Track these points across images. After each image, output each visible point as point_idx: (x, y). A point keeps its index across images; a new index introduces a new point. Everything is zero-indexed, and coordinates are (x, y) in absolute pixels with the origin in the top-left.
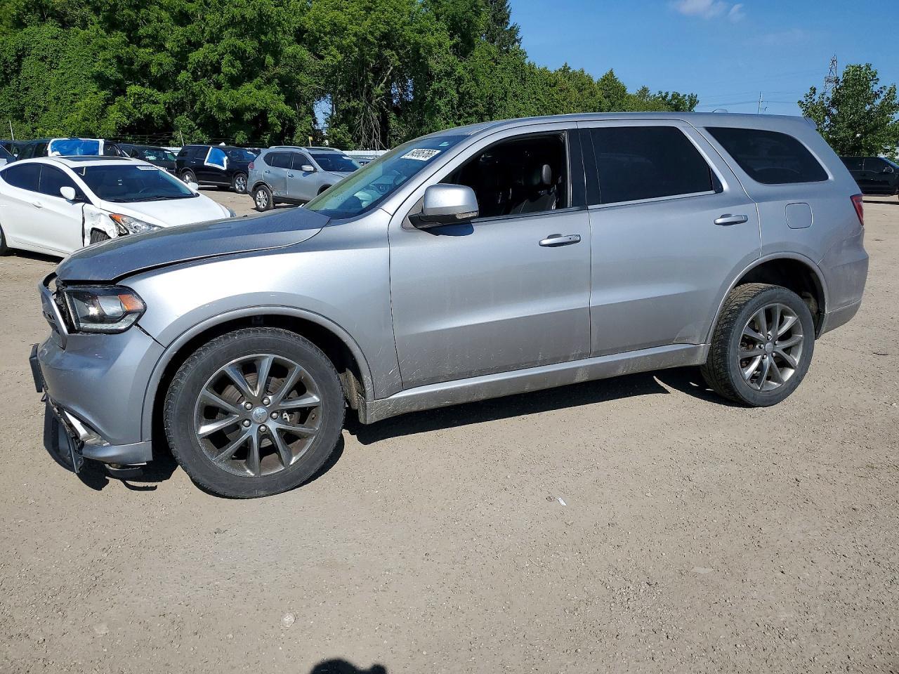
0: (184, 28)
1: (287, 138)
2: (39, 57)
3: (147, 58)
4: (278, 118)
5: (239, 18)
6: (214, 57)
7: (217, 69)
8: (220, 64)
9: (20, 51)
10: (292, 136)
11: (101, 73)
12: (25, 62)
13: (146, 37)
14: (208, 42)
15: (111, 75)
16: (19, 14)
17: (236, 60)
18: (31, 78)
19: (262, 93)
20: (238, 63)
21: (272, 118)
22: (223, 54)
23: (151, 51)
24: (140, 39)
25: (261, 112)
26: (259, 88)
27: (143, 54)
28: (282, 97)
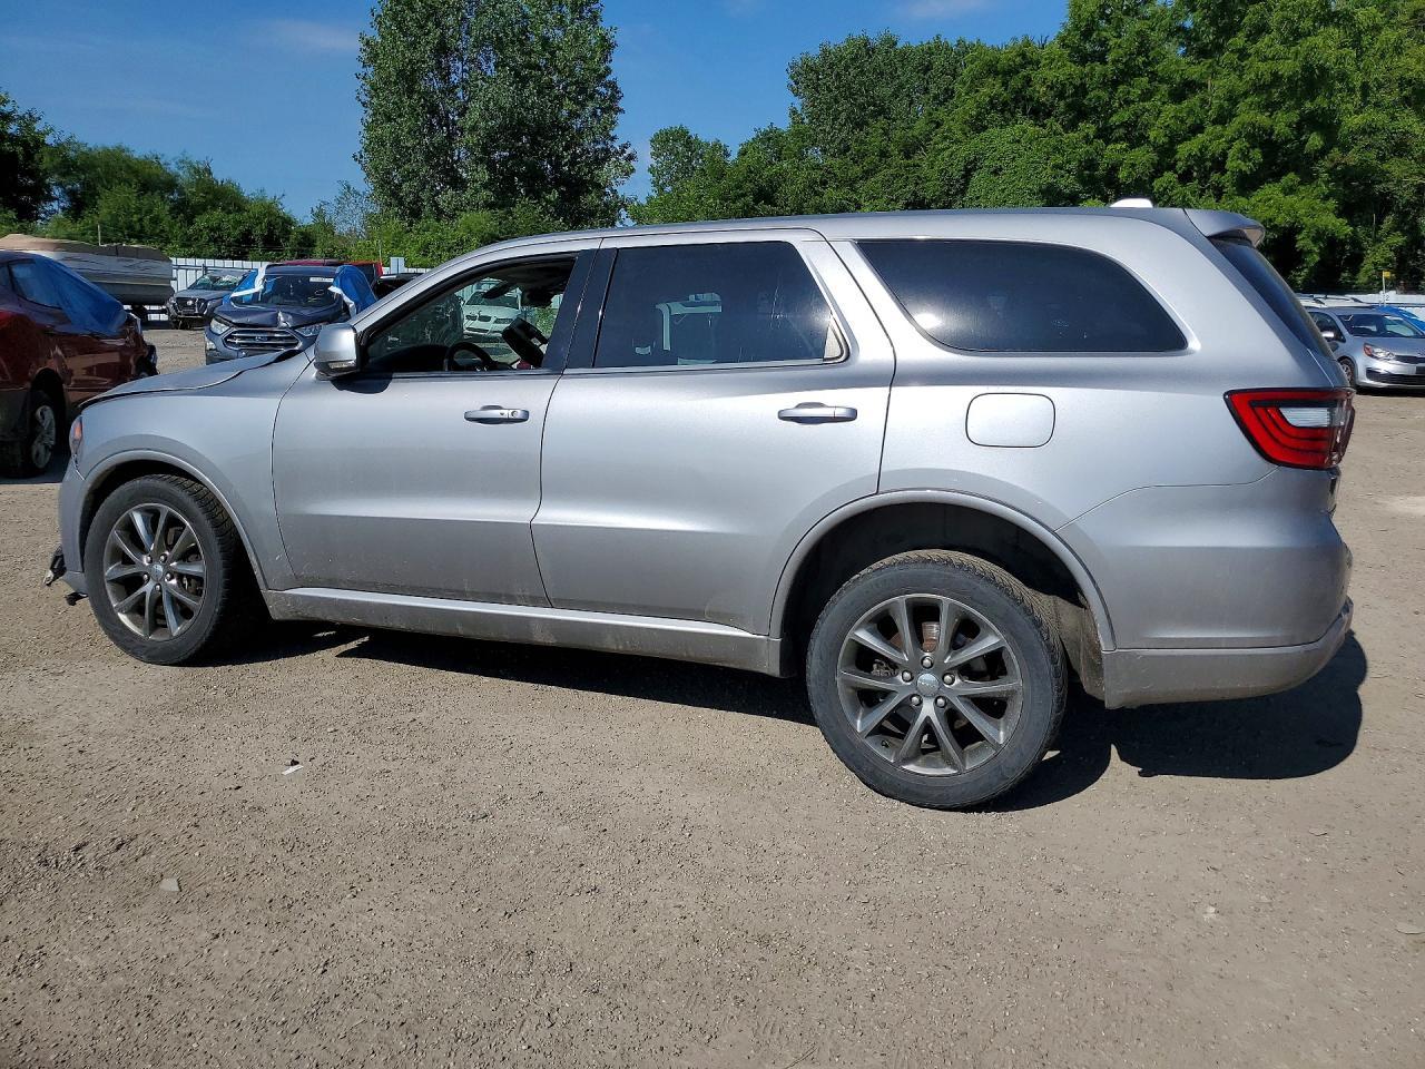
0: (1178, 107)
1: (1346, 275)
2: (992, 170)
3: (1115, 157)
4: (1315, 240)
5: (1268, 78)
6: (1216, 147)
7: (1219, 165)
8: (1224, 155)
9: (971, 162)
10: (1355, 271)
11: (1052, 185)
12: (976, 176)
13: (1118, 127)
14: (1215, 122)
15: (1066, 187)
16: (979, 114)
17: (1254, 147)
18: (978, 198)
19: (1292, 199)
20: (1257, 155)
21: (1303, 242)
22: (1233, 140)
23: (1124, 146)
24: (1111, 129)
25: (1284, 234)
26: (1289, 191)
27: (1113, 151)
28: (1332, 203)
